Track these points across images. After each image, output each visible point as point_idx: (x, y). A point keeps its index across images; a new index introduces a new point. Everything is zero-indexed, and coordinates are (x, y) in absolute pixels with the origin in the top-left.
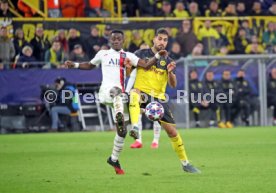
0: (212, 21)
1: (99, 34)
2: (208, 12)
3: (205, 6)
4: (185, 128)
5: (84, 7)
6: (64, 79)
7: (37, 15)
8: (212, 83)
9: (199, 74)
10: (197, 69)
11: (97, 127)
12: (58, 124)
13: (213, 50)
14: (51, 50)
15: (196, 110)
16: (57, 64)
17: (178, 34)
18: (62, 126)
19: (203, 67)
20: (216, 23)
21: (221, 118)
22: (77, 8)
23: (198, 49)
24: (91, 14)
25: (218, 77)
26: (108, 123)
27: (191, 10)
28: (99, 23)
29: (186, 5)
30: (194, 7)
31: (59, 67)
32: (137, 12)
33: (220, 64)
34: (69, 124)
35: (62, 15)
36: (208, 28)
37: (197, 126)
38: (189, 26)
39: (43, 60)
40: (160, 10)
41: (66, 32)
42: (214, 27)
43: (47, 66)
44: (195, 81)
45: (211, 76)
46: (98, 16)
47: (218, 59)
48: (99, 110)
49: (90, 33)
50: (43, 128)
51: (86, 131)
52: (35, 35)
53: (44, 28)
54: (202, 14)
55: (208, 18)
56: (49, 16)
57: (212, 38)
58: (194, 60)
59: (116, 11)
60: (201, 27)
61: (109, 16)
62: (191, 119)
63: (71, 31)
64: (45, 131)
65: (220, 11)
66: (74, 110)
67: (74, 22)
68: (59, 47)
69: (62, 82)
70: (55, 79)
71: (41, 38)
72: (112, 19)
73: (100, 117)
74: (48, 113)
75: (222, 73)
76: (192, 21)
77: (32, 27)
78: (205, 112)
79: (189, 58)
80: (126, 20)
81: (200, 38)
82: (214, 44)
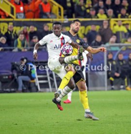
0: (123, 21)
1: (49, 29)
2: (119, 15)
3: (118, 12)
4: (104, 90)
5: (39, 12)
6: (26, 59)
7: (9, 17)
8: (122, 61)
9: (113, 56)
10: (112, 52)
11: (47, 89)
12: (22, 87)
13: (122, 40)
14: (18, 39)
15: (112, 79)
16: (22, 49)
17: (100, 29)
18: (25, 88)
19: (116, 51)
20: (125, 23)
21: (128, 84)
22: (34, 12)
23: (113, 39)
24: (44, 17)
25: (126, 57)
26: (54, 87)
27: (109, 14)
28: (49, 22)
29: (105, 11)
30: (110, 12)
31: (23, 50)
32: (74, 15)
33: (127, 49)
34: (29, 87)
35: (25, 17)
36: (120, 26)
37: (112, 89)
38: (107, 24)
39: (13, 46)
40: (89, 14)
41: (28, 28)
42: (124, 25)
43: (16, 50)
44: (111, 60)
45: (121, 57)
46: (48, 18)
47: (126, 46)
48: (49, 78)
49: (43, 28)
50: (13, 90)
51: (40, 92)
52: (8, 30)
53: (14, 25)
54: (116, 17)
55: (119, 19)
56: (17, 18)
57: (123, 32)
58: (110, 46)
59: (60, 14)
60: (115, 25)
61: (56, 18)
62: (108, 85)
63: (31, 27)
64: (14, 92)
65: (127, 14)
66: (33, 79)
67: (33, 22)
68: (23, 38)
69: (25, 60)
70: (21, 58)
71: (12, 32)
72: (58, 20)
73: (50, 83)
74: (16, 80)
75: (129, 55)
76: (109, 21)
77: (6, 24)
78: (117, 80)
79: (107, 45)
80: (66, 20)
81: (114, 32)
82: (124, 36)
